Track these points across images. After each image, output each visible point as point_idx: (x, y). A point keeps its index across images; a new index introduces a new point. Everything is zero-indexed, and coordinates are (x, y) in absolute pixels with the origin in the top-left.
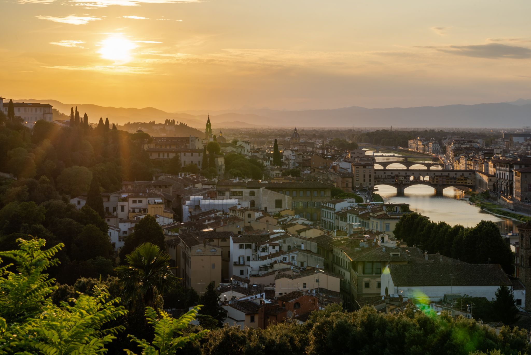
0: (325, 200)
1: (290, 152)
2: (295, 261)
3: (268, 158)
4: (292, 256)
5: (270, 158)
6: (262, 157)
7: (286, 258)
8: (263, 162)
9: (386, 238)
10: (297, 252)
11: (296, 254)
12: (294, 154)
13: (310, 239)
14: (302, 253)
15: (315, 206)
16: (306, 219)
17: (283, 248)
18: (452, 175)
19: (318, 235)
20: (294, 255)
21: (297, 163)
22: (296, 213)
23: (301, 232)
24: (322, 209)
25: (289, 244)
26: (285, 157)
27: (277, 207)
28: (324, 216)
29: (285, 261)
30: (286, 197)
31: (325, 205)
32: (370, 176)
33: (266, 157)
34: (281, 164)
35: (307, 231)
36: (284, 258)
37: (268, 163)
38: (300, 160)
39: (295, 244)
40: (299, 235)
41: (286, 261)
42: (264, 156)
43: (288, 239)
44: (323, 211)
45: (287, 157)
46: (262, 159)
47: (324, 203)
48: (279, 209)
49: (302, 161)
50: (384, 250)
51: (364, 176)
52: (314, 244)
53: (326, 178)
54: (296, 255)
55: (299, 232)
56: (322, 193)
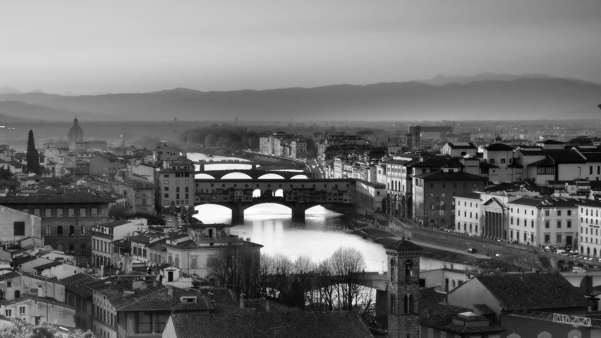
0: (100, 223)
1: (57, 152)
2: (25, 315)
3: (18, 161)
4: (21, 308)
5: (23, 160)
6: (9, 159)
7: (10, 311)
8: (9, 168)
9: (176, 275)
10: (29, 300)
11: (27, 303)
12: (62, 155)
13: (54, 280)
14: (37, 302)
15: (82, 233)
16: (63, 253)
17: (6, 295)
18: (319, 187)
19: (73, 274)
20: (22, 306)
21: (68, 169)
22: (46, 243)
23: (43, 270)
24: (94, 237)
25: (17, 288)
26: (48, 160)
27: (16, 234)
28: (96, 248)
29: (8, 317)
30: (32, 217)
31: (97, 230)
32: (187, 189)
33: (15, 159)
34: (39, 170)
35: (53, 268)
36: (7, 311)
37: (20, 170)
38: (72, 164)
39: (27, 288)
40: (40, 274)
41: (10, 315)
42: (12, 158)
43: (15, 280)
44: (94, 240)
45: (51, 160)
46: (8, 163)
47: (96, 228)
48: (18, 238)
49: (75, 166)
50: (170, 292)
51: (178, 189)
52: (61, 288)
53: (108, 190)
54: (26, 306)
55: (40, 269)
56: (94, 211)
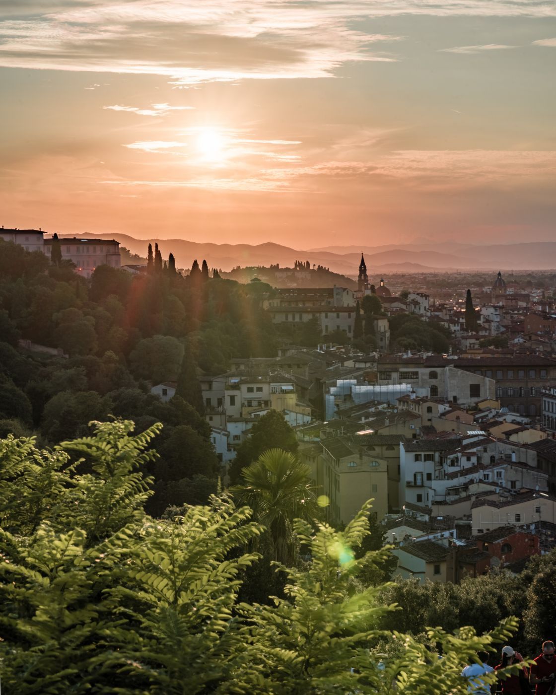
0: (548, 384)
1: (492, 310)
2: (502, 479)
3: (456, 319)
4: (497, 472)
5: (461, 319)
6: (448, 318)
7: (488, 475)
8: (449, 326)
10: (505, 466)
11: (503, 468)
12: (498, 313)
13: (525, 446)
14: (513, 467)
15: (532, 394)
16: (518, 415)
17: (482, 459)
19: (538, 439)
20: (500, 470)
21: (504, 326)
22: (502, 406)
23: (511, 435)
24: (544, 399)
25: (493, 454)
26: (484, 317)
27: (472, 395)
28: (547, 409)
29: (486, 480)
30: (487, 379)
31: (547, 392)
33: (454, 318)
34: (478, 328)
35: (520, 433)
36: (485, 475)
37: (457, 328)
38: (507, 322)
39: (501, 453)
40: (508, 438)
41: (488, 479)
42: (450, 316)
43: (490, 446)
44: (545, 401)
45: (487, 318)
46: (447, 321)
47: (547, 389)
48: (475, 400)
49: (510, 324)
52: (532, 453)
53: (549, 350)
54: (503, 471)
55: (508, 434)
56: (543, 373)
